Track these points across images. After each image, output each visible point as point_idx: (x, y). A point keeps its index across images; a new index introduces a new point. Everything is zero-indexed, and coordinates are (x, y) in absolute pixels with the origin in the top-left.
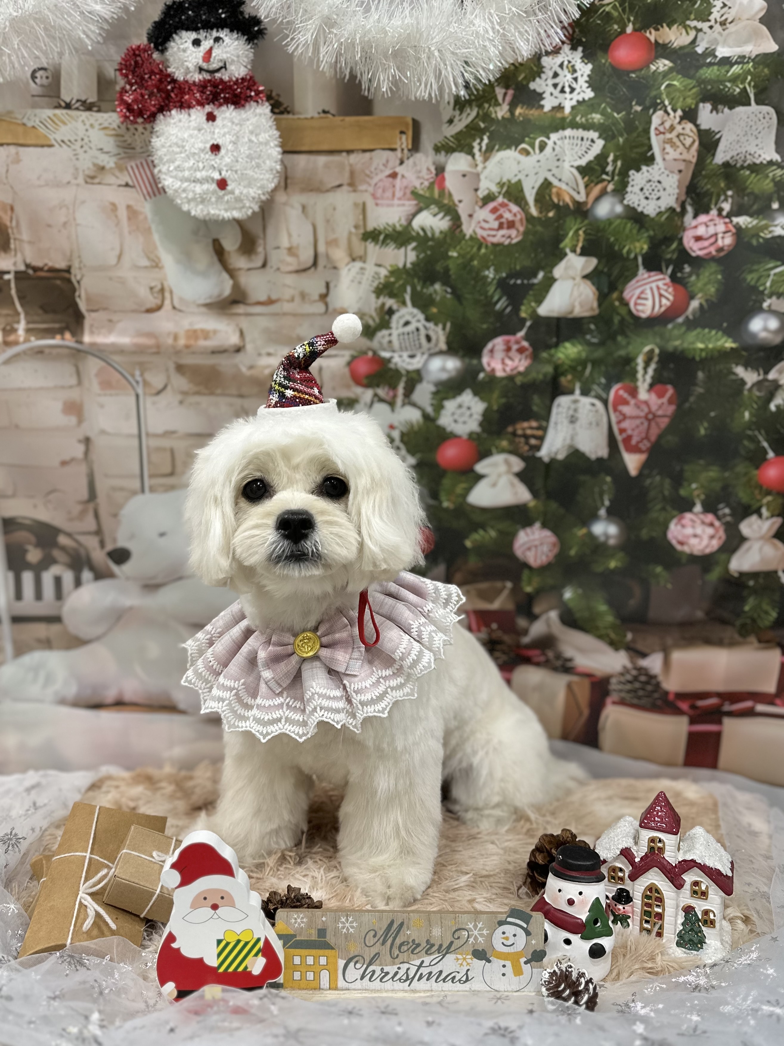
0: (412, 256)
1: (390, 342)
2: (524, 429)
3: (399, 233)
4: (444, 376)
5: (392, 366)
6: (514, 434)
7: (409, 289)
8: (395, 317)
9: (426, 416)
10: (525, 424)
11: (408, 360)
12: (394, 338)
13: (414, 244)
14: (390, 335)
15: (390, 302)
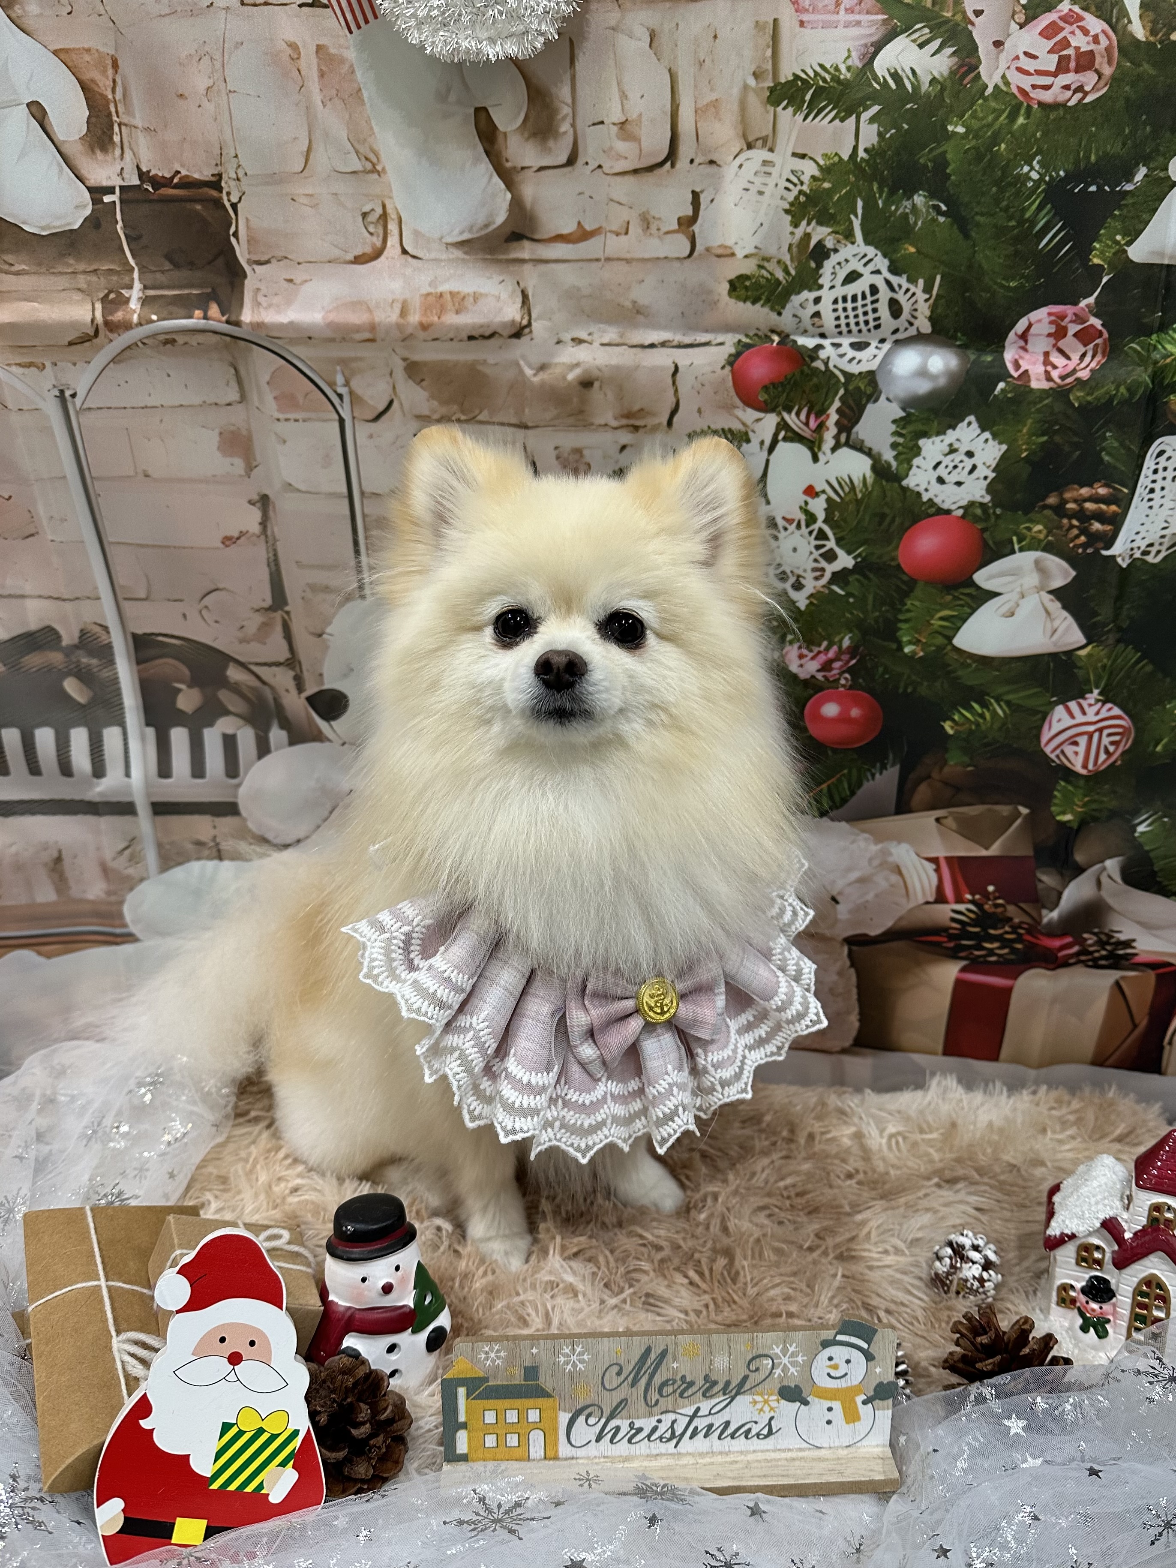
0: (870, 135)
1: (817, 314)
2: (1080, 501)
3: (845, 84)
4: (923, 387)
5: (819, 365)
6: (1060, 510)
7: (860, 204)
8: (828, 265)
9: (880, 469)
10: (1085, 491)
11: (851, 353)
12: (825, 307)
13: (876, 108)
14: (817, 300)
15: (820, 233)
